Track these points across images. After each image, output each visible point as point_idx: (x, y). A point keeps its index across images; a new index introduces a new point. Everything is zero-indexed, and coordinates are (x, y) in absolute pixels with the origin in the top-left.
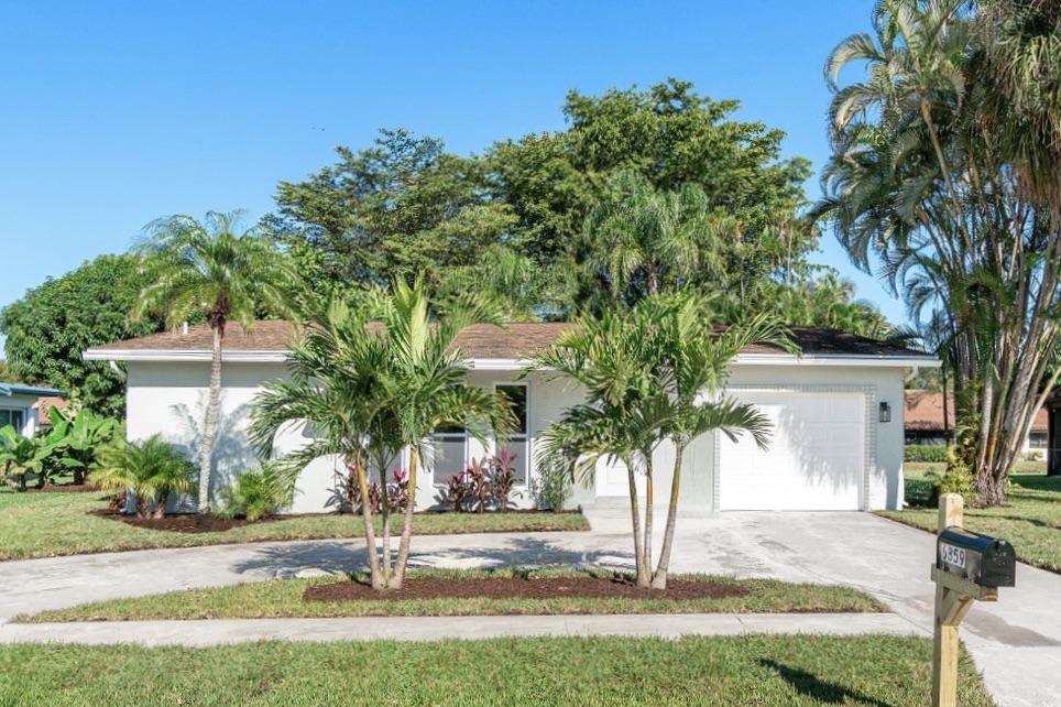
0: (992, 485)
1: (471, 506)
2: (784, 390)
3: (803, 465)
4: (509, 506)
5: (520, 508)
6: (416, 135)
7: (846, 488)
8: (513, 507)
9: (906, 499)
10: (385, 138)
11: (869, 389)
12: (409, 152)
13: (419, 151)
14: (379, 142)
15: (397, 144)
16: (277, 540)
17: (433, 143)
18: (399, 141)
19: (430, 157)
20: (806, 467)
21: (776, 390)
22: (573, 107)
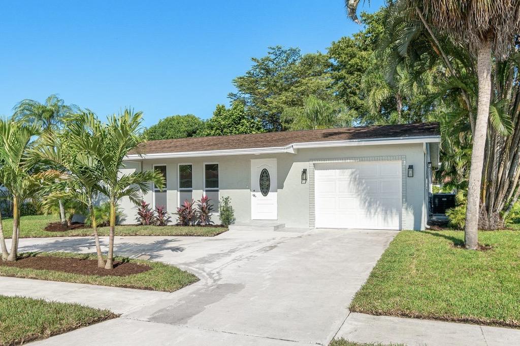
0: (486, 216)
1: (194, 223)
2: (349, 161)
3: (365, 203)
4: (211, 223)
5: (215, 224)
6: (285, 48)
7: (392, 216)
8: (213, 224)
9: (428, 223)
10: (272, 51)
11: (401, 158)
12: (284, 56)
13: (288, 55)
14: (269, 53)
15: (278, 53)
16: (81, 236)
17: (295, 50)
18: (279, 51)
19: (295, 57)
20: (367, 204)
21: (344, 161)
22: (365, 20)
